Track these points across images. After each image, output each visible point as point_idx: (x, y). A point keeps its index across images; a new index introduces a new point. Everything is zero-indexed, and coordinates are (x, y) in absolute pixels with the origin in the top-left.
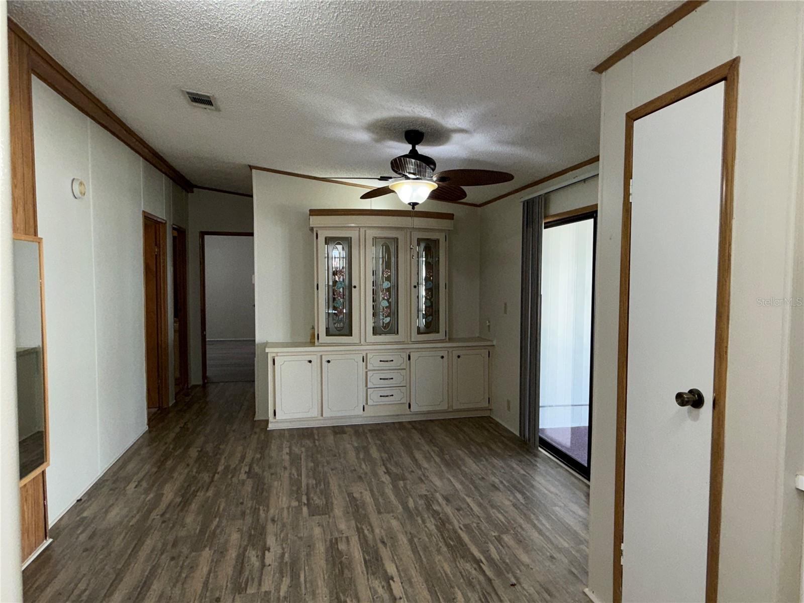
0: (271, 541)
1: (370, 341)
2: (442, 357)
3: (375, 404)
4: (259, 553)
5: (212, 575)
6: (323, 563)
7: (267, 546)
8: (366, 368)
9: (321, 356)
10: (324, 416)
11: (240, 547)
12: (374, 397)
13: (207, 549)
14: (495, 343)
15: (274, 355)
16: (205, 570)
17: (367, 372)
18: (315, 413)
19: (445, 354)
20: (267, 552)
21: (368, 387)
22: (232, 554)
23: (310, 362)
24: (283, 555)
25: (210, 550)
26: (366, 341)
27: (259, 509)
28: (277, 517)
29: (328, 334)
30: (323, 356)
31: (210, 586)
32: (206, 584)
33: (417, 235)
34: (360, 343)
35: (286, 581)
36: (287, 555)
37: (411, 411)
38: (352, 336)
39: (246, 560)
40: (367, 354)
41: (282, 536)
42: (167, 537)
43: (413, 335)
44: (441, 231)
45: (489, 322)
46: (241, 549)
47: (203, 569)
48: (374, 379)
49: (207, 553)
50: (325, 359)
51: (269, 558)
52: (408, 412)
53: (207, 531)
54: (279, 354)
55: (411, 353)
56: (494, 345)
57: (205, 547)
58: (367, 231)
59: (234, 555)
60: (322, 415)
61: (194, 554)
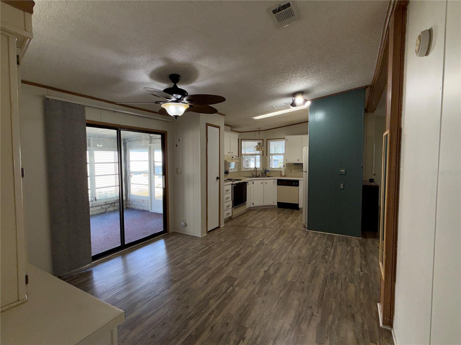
0: (262, 274)
4: (269, 271)
5: (288, 271)
6: (250, 261)
7: (264, 272)
11: (275, 276)
13: (288, 281)
16: (290, 273)
20: (266, 271)
22: (279, 275)
24: (261, 267)
25: (287, 280)
27: (256, 294)
28: (252, 284)
31: (289, 268)
32: (291, 269)
35: (265, 261)
36: (260, 267)
39: (274, 271)
41: (256, 274)
42: (307, 295)
46: (275, 275)
47: (291, 273)
49: (289, 279)
51: (266, 268)
53: (287, 291)
57: (289, 282)
59: (278, 274)
61: (294, 281)
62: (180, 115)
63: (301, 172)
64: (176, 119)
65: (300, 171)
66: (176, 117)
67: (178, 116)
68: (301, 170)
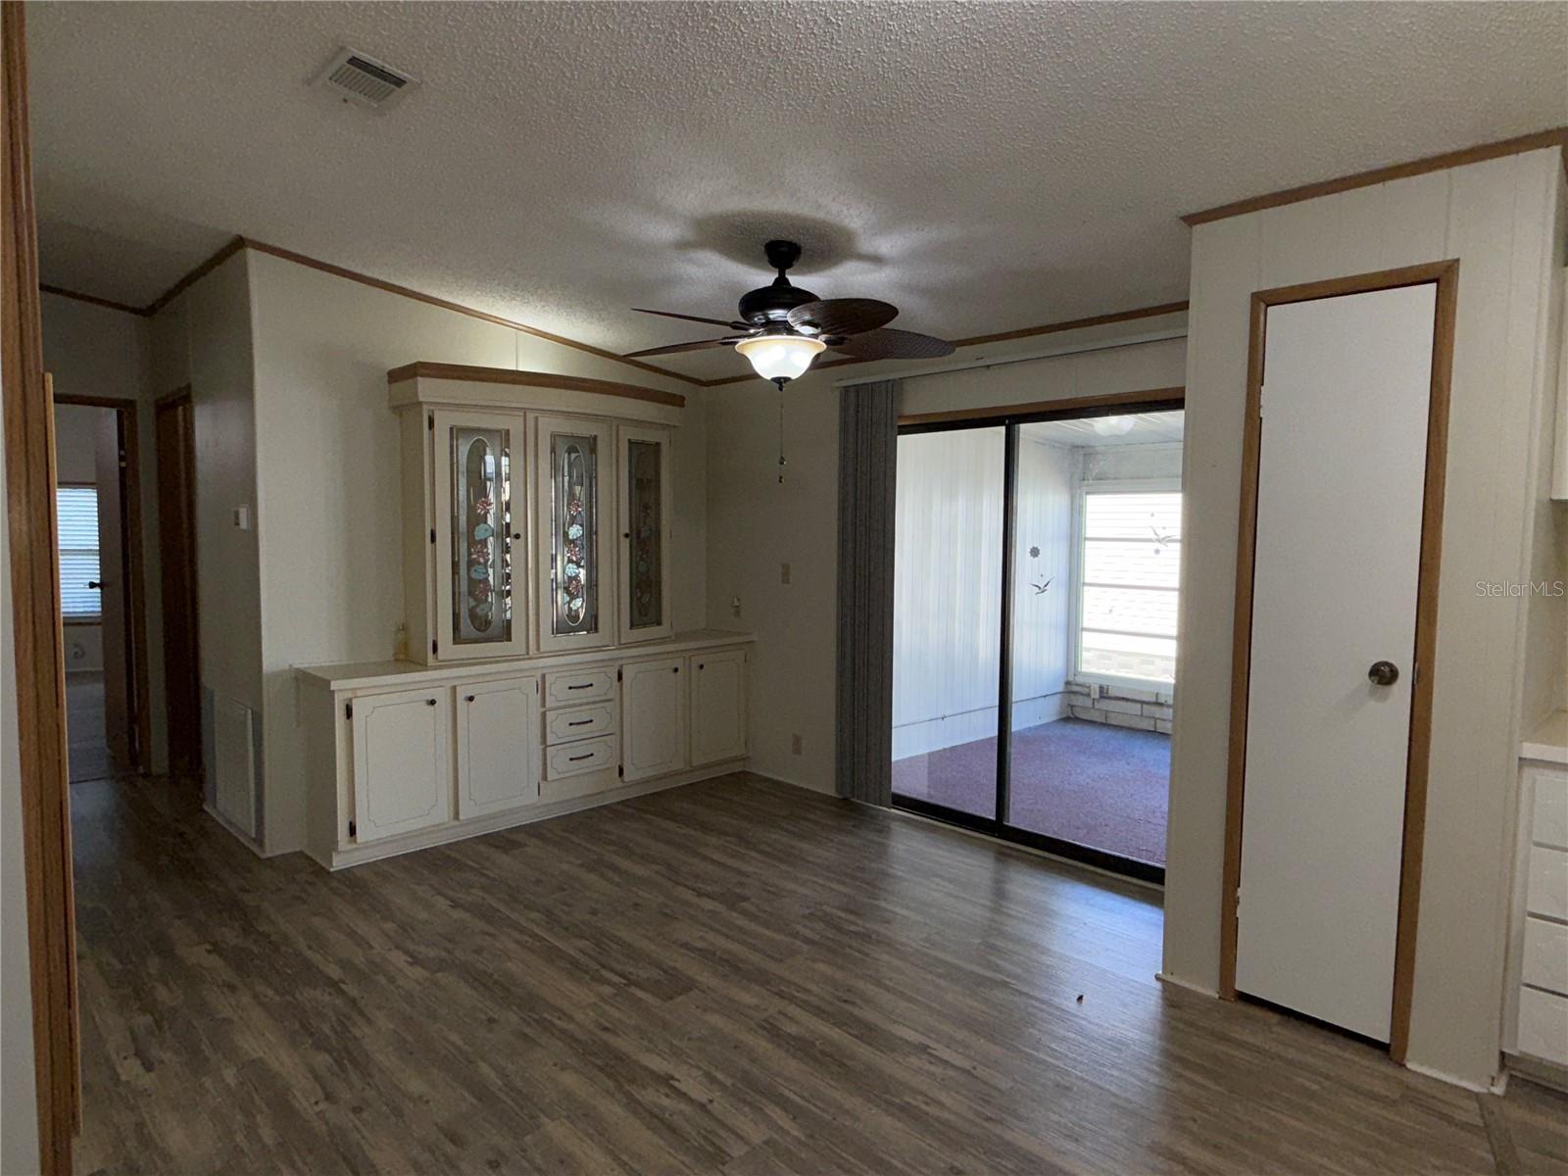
1: (548, 649)
2: (676, 670)
3: (562, 776)
8: (543, 704)
9: (454, 688)
10: (461, 817)
12: (559, 762)
14: (755, 639)
15: (349, 695)
17: (544, 714)
18: (443, 815)
19: (678, 663)
21: (549, 743)
23: (432, 703)
26: (538, 649)
29: (457, 639)
30: (458, 689)
33: (628, 434)
34: (528, 654)
37: (623, 782)
38: (509, 639)
40: (544, 676)
43: (623, 631)
44: (664, 427)
45: (738, 600)
48: (558, 727)
50: (462, 694)
52: (619, 784)
54: (359, 693)
55: (625, 667)
56: (752, 642)
58: (540, 419)
60: (456, 816)
62: (794, 375)
64: (781, 389)
66: (780, 381)
67: (787, 379)
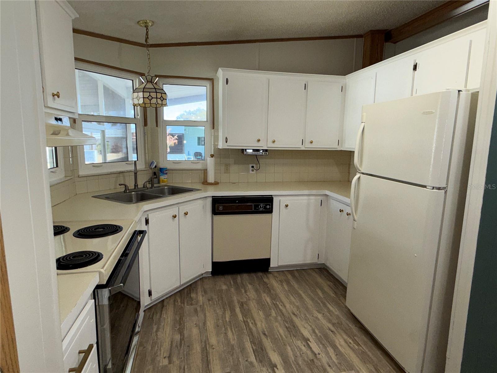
63: (253, 171)
65: (251, 169)
68: (253, 167)
